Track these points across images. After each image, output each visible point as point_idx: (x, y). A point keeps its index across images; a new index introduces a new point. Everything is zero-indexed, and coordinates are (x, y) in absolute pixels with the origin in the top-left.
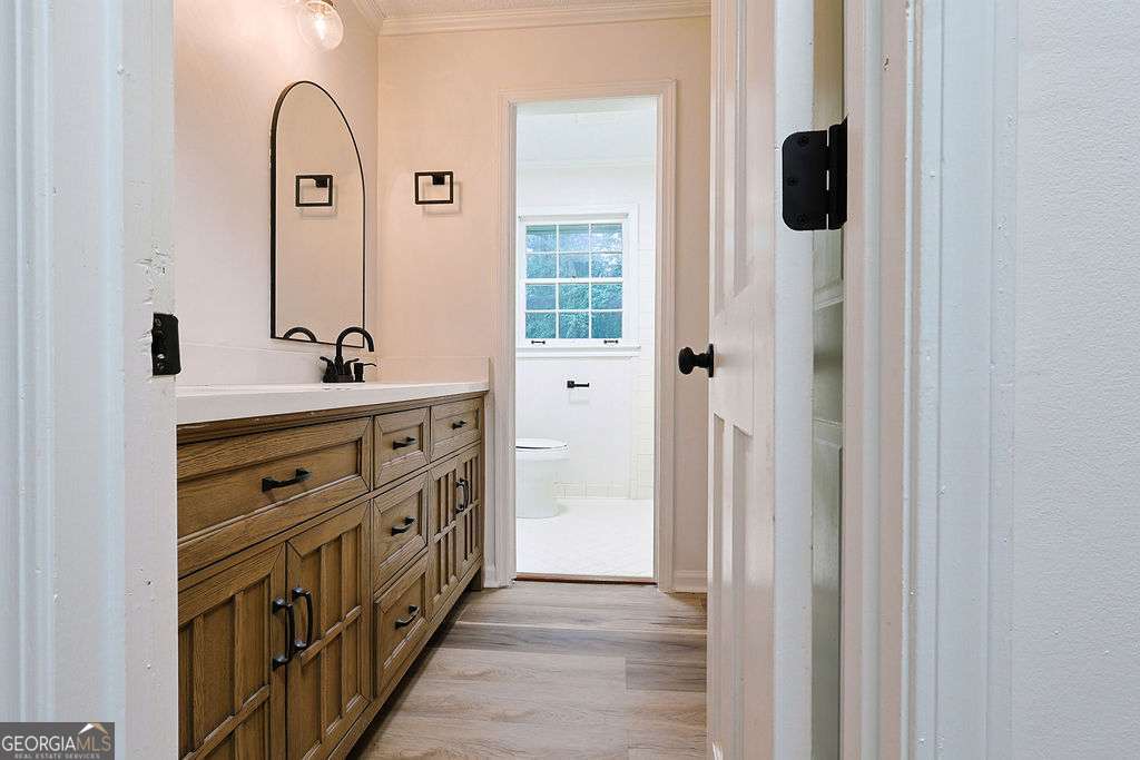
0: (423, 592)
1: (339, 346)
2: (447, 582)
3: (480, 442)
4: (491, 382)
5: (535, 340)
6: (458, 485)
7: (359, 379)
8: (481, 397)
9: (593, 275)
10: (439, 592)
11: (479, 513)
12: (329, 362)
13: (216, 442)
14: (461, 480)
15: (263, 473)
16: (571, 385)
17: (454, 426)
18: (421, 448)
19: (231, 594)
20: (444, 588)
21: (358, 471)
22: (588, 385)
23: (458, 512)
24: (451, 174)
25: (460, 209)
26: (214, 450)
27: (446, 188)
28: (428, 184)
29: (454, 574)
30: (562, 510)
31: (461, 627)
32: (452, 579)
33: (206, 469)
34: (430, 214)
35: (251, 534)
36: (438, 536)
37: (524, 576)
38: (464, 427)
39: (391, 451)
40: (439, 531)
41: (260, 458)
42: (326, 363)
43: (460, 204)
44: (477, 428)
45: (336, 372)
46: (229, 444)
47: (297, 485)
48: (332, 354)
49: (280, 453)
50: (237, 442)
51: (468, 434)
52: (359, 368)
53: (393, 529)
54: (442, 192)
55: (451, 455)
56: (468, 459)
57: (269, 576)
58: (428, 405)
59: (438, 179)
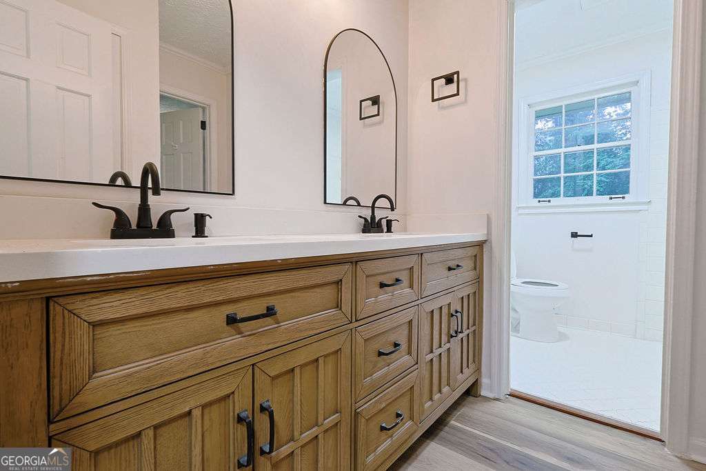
0: (412, 401)
1: (373, 207)
2: (440, 391)
3: (479, 280)
4: (489, 233)
5: (541, 200)
6: (452, 315)
7: (389, 230)
8: (480, 245)
9: (598, 142)
10: (431, 399)
11: (477, 336)
12: (365, 219)
13: (168, 286)
14: (457, 312)
15: (229, 310)
16: (574, 235)
17: (450, 269)
18: (411, 287)
19: (187, 409)
20: (437, 397)
21: (338, 306)
22: (591, 236)
23: (452, 336)
24: (457, 73)
25: (466, 100)
26: (165, 292)
27: (455, 85)
28: (442, 86)
29: (448, 385)
30: (562, 337)
31: (454, 428)
32: (445, 389)
33: (154, 309)
34: (443, 108)
35: (210, 361)
36: (430, 357)
37: (517, 394)
38: (461, 270)
39: (377, 288)
40: (432, 352)
41: (221, 298)
42: (363, 220)
43: (466, 95)
44: (475, 269)
45: (371, 226)
46: (183, 287)
47: (268, 319)
48: (367, 213)
49: (245, 294)
50: (190, 286)
51: (465, 274)
52: (389, 223)
53: (379, 352)
54: (452, 88)
55: (446, 292)
56: (465, 294)
57: (233, 393)
58: (420, 253)
59: (449, 80)
